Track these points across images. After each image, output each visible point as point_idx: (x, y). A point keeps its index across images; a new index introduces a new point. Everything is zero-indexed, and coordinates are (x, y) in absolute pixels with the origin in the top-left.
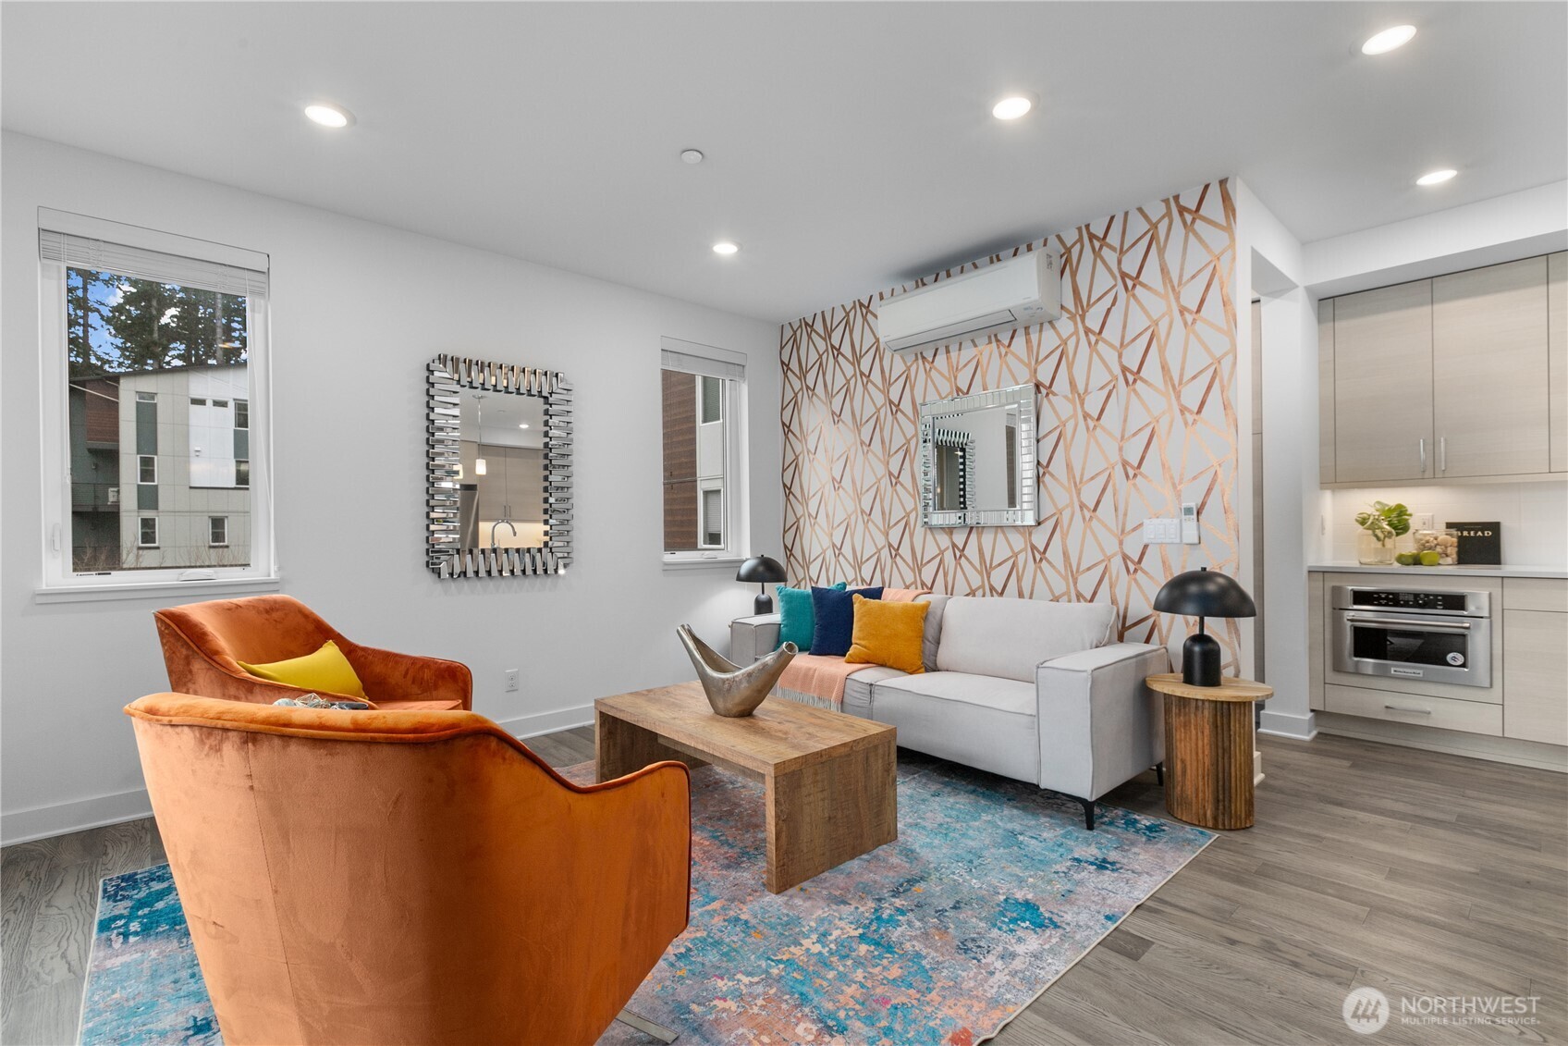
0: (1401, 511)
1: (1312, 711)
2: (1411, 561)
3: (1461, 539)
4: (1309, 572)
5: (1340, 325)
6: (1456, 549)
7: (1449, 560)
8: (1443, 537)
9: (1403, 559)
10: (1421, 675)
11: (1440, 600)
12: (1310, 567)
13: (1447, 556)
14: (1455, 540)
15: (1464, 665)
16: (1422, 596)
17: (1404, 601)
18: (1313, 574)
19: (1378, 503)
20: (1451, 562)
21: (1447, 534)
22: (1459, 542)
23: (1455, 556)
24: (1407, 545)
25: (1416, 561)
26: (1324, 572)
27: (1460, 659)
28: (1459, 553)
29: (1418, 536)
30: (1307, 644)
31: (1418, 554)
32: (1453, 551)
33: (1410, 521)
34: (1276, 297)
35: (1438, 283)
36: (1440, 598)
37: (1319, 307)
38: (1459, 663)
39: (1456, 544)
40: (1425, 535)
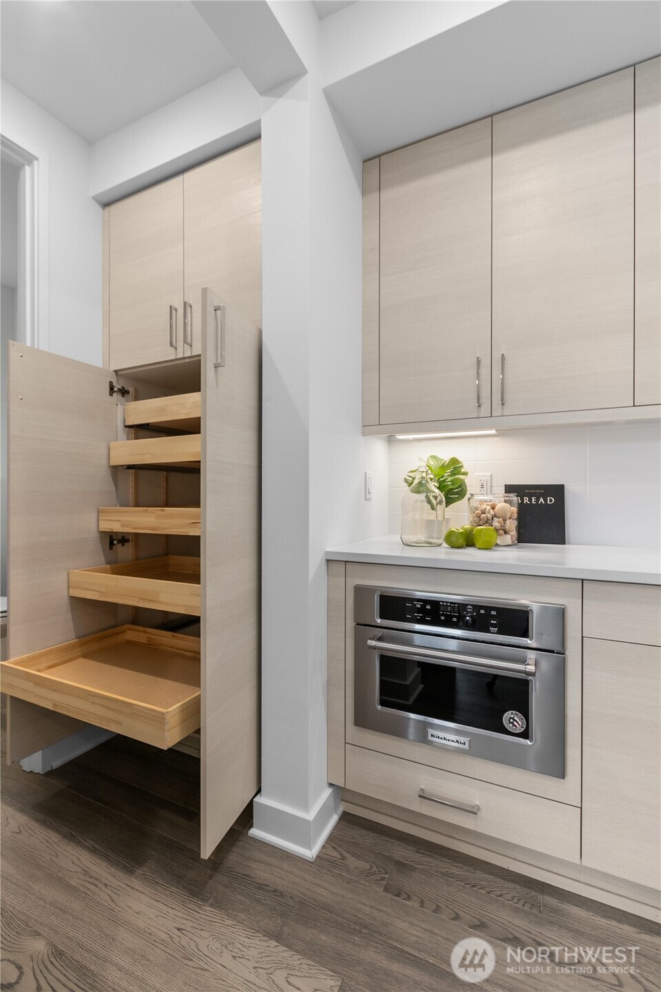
0: (455, 466)
1: (331, 785)
2: (461, 541)
3: (521, 507)
4: (328, 561)
5: (387, 195)
6: (515, 523)
7: (508, 539)
8: (501, 505)
9: (453, 539)
10: (466, 747)
11: (493, 617)
12: (327, 553)
13: (506, 532)
14: (515, 509)
15: (525, 735)
16: (470, 608)
17: (446, 616)
18: (333, 566)
19: (434, 457)
20: (510, 543)
21: (505, 501)
22: (519, 513)
23: (514, 533)
24: (459, 517)
25: (468, 541)
26: (346, 562)
27: (519, 726)
28: (520, 528)
29: (474, 503)
30: (325, 679)
31: (472, 530)
32: (512, 525)
33: (467, 481)
34: (280, 96)
35: (499, 123)
36: (493, 613)
37: (363, 166)
38: (519, 730)
39: (515, 516)
40: (482, 502)
